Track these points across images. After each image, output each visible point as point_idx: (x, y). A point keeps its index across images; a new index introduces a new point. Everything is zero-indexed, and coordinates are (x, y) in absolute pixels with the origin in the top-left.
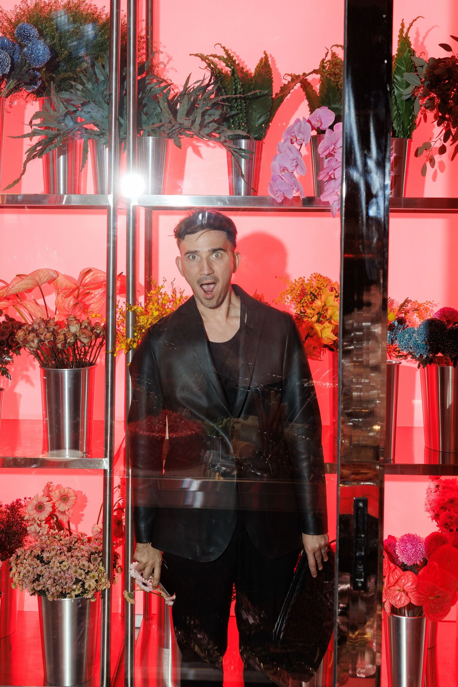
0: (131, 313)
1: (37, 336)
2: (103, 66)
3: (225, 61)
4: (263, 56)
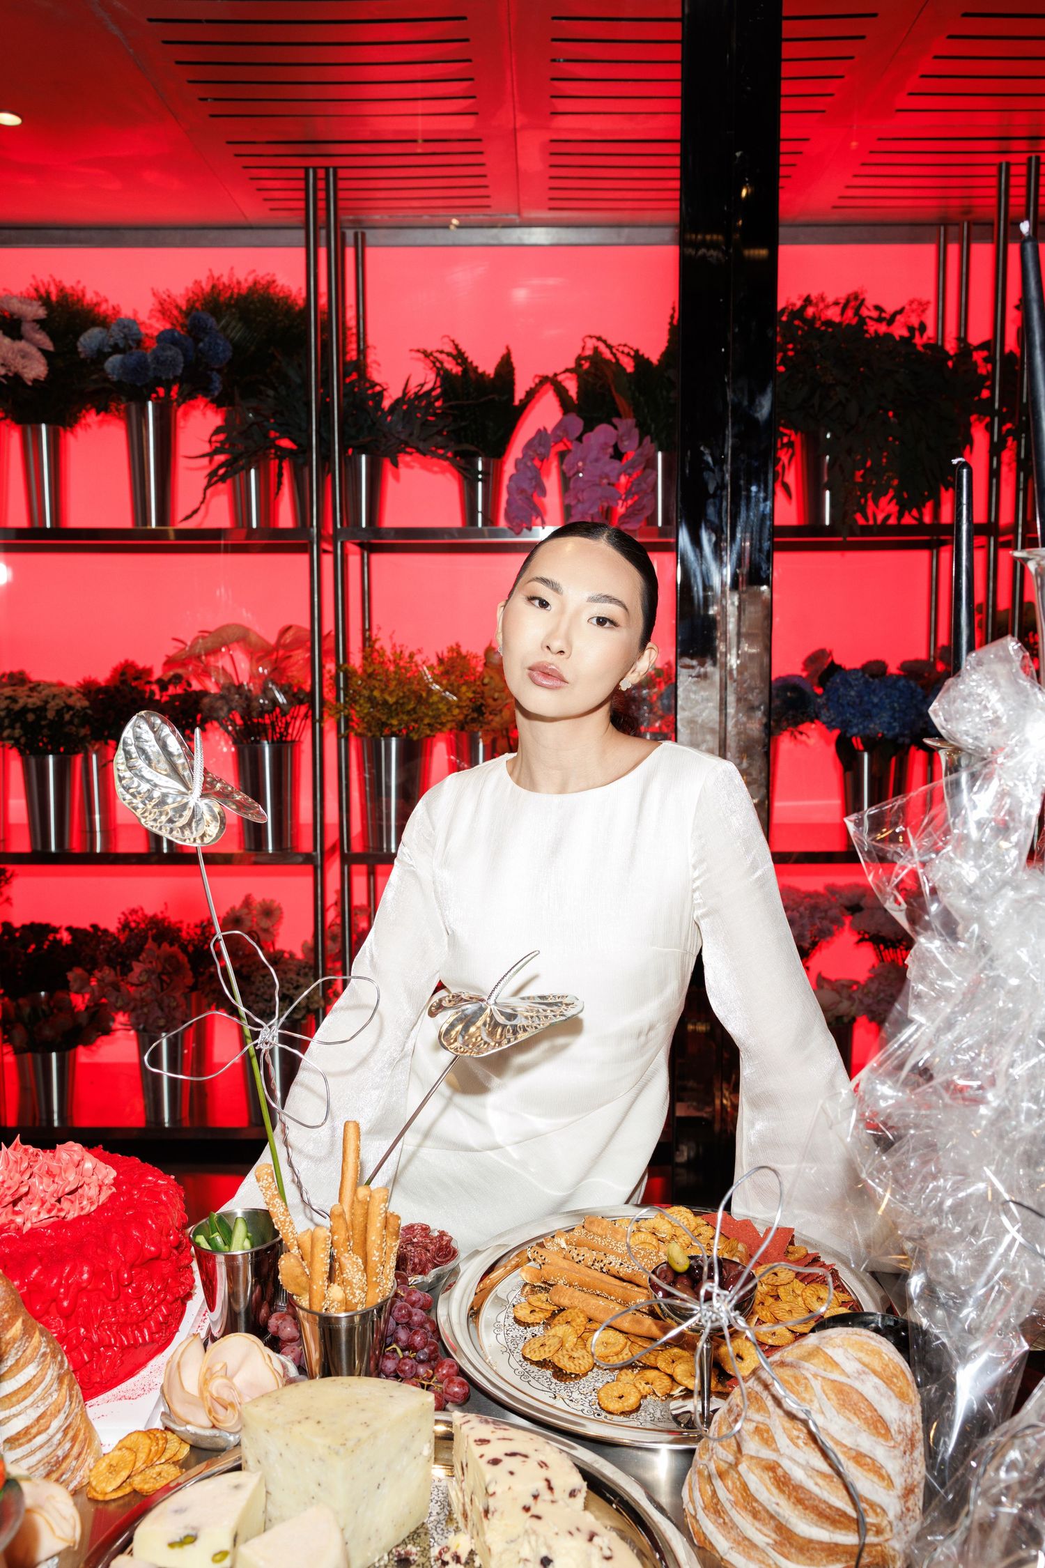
0: (341, 675)
1: (227, 703)
2: (300, 366)
3: (454, 357)
4: (504, 351)
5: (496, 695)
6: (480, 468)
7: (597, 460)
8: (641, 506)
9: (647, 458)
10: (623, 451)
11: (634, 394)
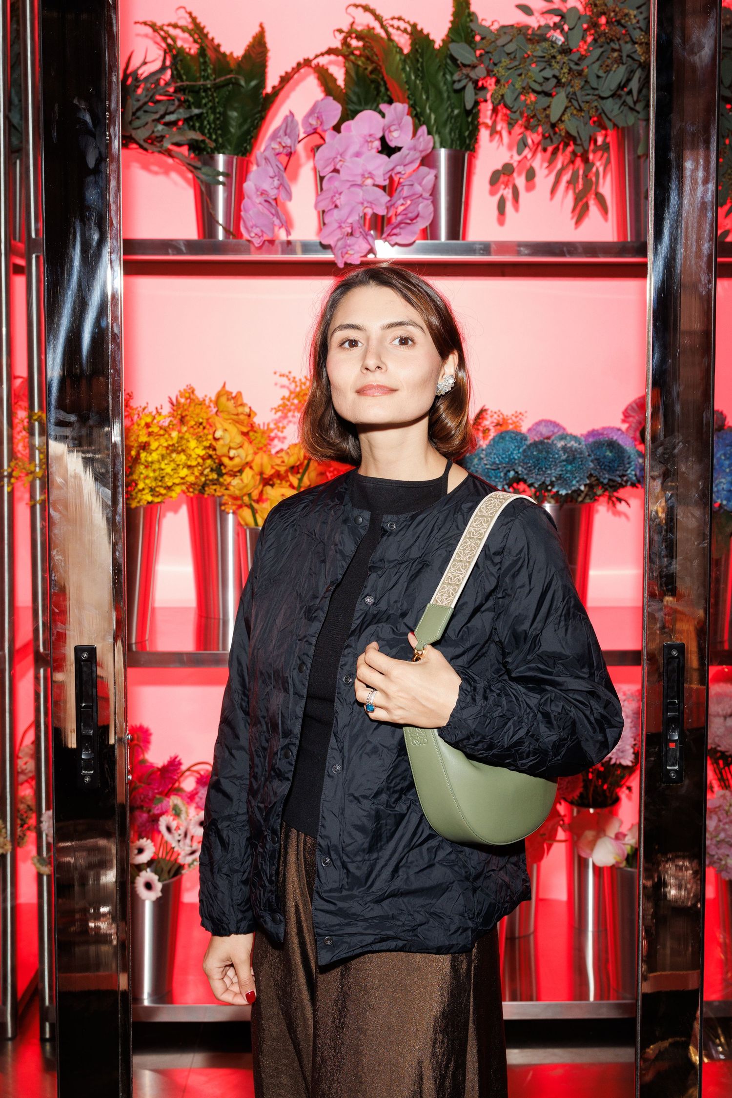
3: (190, 32)
5: (232, 453)
6: (221, 168)
7: (358, 155)
8: (415, 214)
9: (424, 154)
10: (393, 144)
11: (408, 77)
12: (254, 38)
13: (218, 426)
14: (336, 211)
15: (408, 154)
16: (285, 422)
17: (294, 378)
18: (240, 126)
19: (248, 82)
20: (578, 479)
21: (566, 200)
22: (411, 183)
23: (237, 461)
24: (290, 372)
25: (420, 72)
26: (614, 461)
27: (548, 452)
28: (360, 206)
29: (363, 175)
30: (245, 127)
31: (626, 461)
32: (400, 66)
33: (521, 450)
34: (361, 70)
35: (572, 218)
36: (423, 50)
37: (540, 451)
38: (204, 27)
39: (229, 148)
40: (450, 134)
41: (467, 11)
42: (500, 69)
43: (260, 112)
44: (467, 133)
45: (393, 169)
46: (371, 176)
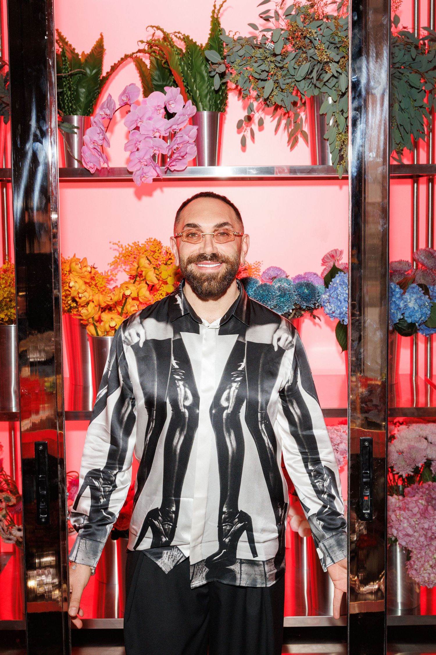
6: (76, 124)
7: (150, 119)
8: (185, 153)
9: (191, 116)
10: (171, 111)
11: (183, 69)
12: (97, 42)
13: (72, 279)
14: (137, 153)
15: (179, 118)
16: (116, 271)
17: (122, 245)
18: (87, 97)
19: (91, 71)
20: (288, 306)
21: (283, 136)
22: (181, 135)
23: (83, 299)
24: (119, 242)
25: (191, 66)
26: (308, 295)
27: (269, 292)
28: (151, 149)
29: (153, 131)
30: (90, 98)
31: (317, 295)
32: (178, 63)
33: (253, 290)
34: (159, 62)
35: (288, 145)
36: (192, 53)
37: (264, 291)
38: (65, 39)
39: (80, 111)
40: (209, 101)
41: (219, 28)
42: (235, 65)
43: (97, 89)
44: (219, 102)
45: (171, 127)
46: (158, 131)
